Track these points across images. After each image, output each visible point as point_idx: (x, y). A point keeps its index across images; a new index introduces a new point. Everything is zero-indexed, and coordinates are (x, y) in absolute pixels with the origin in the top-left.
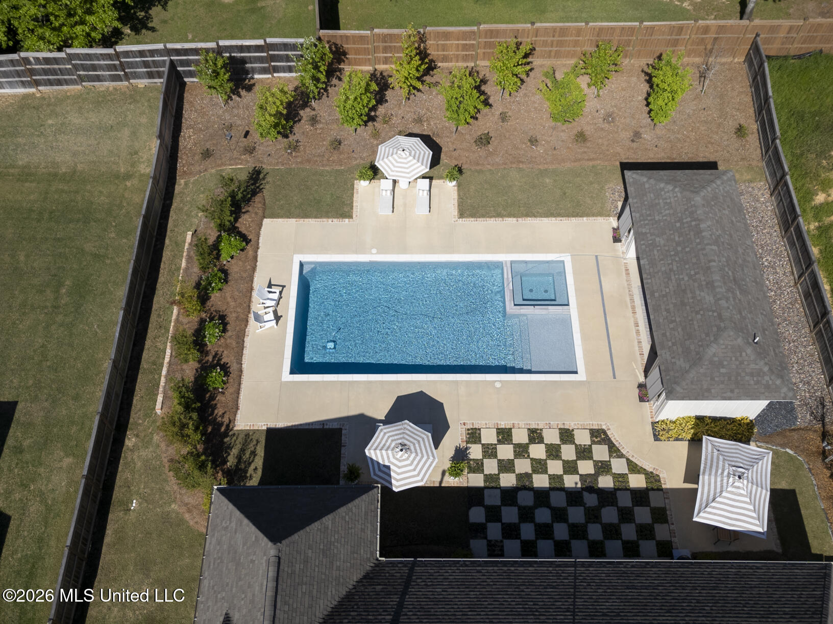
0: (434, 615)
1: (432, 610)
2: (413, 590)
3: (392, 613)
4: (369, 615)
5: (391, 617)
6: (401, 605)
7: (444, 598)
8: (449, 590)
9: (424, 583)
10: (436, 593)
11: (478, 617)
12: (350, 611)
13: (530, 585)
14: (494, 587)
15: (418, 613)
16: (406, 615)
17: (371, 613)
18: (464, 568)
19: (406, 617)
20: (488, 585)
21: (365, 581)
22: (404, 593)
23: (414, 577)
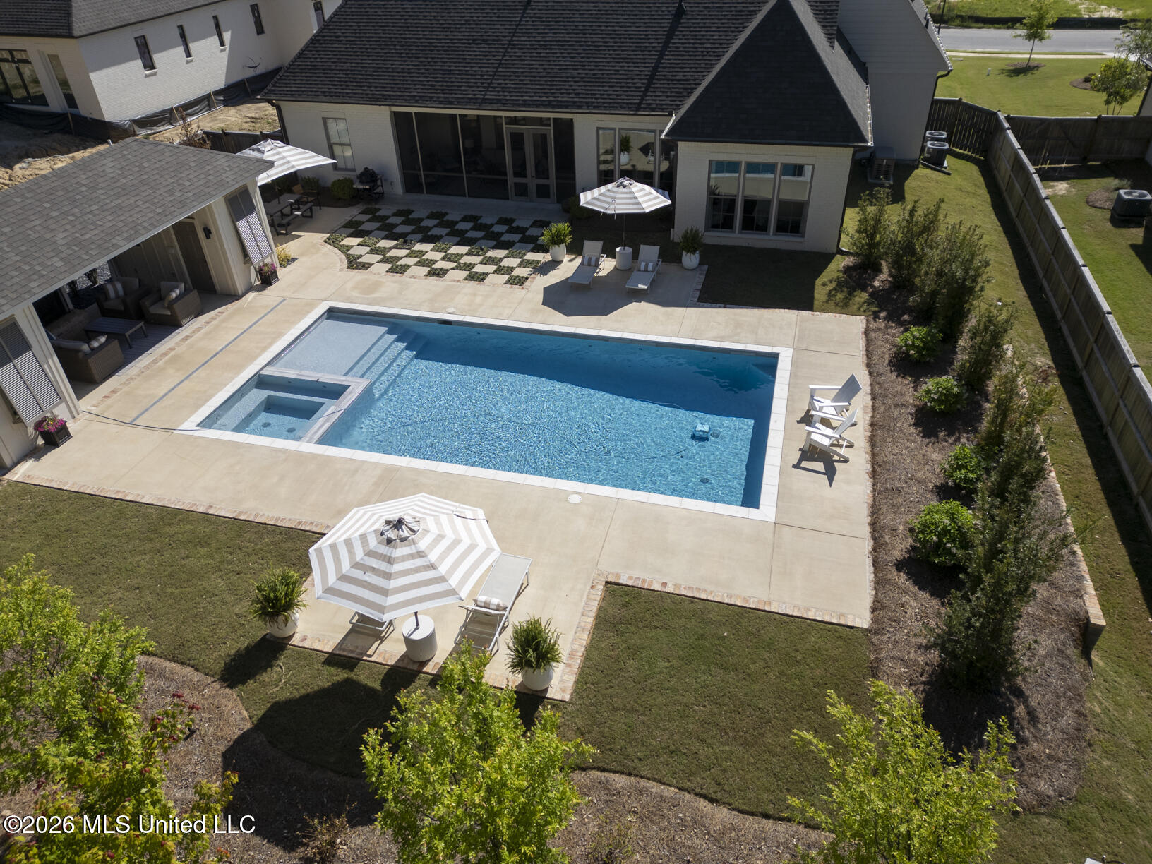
0: (633, 43)
1: (634, 49)
2: (647, 73)
3: (671, 45)
4: (693, 44)
5: (673, 41)
6: (661, 55)
7: (619, 63)
8: (612, 72)
9: (635, 81)
10: (626, 68)
11: (594, 40)
12: (711, 48)
13: (535, 77)
14: (569, 75)
15: (647, 45)
16: (659, 43)
17: (691, 45)
18: (590, 100)
19: (659, 41)
20: (573, 78)
21: (693, 86)
22: (655, 69)
23: (643, 89)
